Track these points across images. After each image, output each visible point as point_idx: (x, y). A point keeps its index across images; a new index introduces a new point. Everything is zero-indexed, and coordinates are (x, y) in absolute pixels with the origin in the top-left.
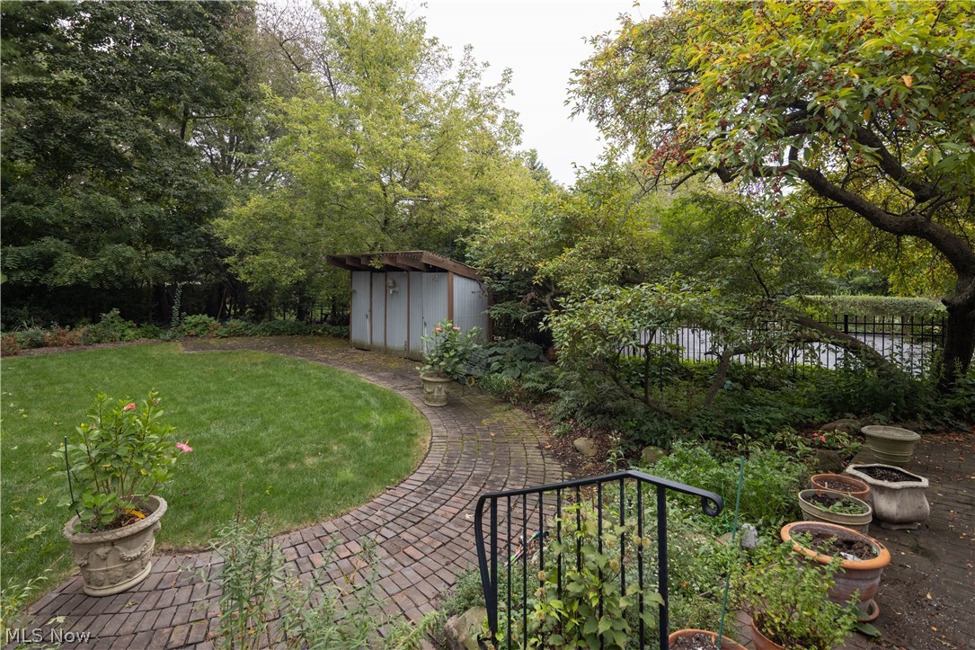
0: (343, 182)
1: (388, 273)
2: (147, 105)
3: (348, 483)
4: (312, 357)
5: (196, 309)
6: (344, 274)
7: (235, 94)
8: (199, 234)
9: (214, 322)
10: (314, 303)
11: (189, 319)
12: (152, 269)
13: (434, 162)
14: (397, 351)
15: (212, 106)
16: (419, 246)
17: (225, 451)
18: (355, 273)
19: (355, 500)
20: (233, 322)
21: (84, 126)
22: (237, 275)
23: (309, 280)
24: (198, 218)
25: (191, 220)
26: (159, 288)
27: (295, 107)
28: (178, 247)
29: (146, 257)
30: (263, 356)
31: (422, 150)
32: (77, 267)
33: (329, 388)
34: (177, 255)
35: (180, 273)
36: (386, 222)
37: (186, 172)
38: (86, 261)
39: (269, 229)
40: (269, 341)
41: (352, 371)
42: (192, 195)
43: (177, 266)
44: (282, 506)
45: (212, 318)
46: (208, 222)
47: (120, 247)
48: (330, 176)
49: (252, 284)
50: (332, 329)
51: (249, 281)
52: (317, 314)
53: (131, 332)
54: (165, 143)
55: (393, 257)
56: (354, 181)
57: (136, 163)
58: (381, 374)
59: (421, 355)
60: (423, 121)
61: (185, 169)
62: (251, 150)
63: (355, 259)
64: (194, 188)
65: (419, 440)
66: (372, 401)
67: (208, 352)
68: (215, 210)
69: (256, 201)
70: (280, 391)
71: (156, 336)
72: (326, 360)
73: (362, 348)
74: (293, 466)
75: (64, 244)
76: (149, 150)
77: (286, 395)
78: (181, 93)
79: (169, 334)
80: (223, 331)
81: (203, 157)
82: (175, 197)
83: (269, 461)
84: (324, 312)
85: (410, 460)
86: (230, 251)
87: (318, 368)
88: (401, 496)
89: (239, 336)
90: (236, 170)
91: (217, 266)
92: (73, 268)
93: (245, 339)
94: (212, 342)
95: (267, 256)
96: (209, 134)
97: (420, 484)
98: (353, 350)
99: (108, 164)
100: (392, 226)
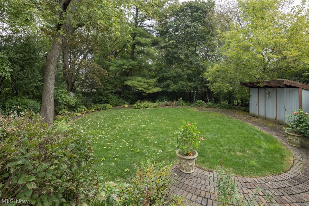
0: (247, 56)
1: (266, 88)
2: (188, 45)
3: (254, 166)
4: (235, 117)
5: (199, 99)
6: (246, 89)
7: (209, 36)
8: (200, 77)
9: (204, 103)
10: (234, 98)
11: (198, 101)
12: (189, 87)
13: (289, 42)
14: (271, 119)
15: (203, 41)
16: (281, 77)
17: (210, 142)
18: (250, 88)
19: (258, 174)
20: (209, 103)
21: (175, 53)
22: (211, 89)
23: (233, 91)
24: (200, 73)
25: (198, 74)
26: (190, 92)
27: (228, 34)
28: (195, 81)
29: (188, 84)
30: (218, 114)
31: (282, 38)
32: (174, 87)
33: (243, 129)
34: (194, 83)
35: (195, 88)
36: (264, 69)
37: (197, 61)
38: (175, 86)
39: (220, 75)
40: (220, 110)
41: (251, 124)
42: (198, 67)
43: (194, 87)
44: (230, 166)
45: (203, 102)
46: (202, 74)
47: (182, 82)
48: (241, 55)
49: (214, 92)
50: (242, 108)
51: (214, 91)
52: (235, 102)
53: (184, 104)
54: (192, 54)
55: (269, 82)
56: (251, 55)
57: (185, 60)
58: (264, 127)
59: (284, 122)
60: (281, 26)
61: (196, 60)
62: (213, 51)
63: (252, 83)
64: (199, 65)
65: (286, 159)
66: (262, 137)
67: (203, 111)
68: (204, 70)
69: (216, 66)
70: (225, 127)
71: (190, 105)
72: (240, 119)
73: (254, 116)
74: (232, 153)
75: (171, 82)
76: (188, 56)
77: (228, 129)
78: (195, 39)
79: (193, 105)
80: (206, 105)
81: (200, 55)
82: (194, 68)
83: (224, 149)
84: (238, 102)
85: (283, 166)
86: (208, 82)
87: (238, 121)
88: (280, 180)
89: (211, 107)
90: (209, 58)
91: (204, 86)
92: (173, 87)
93: (213, 109)
94: (204, 108)
95: (220, 83)
96: (201, 49)
97: (290, 178)
98: (251, 117)
99: (179, 61)
100: (267, 70)
